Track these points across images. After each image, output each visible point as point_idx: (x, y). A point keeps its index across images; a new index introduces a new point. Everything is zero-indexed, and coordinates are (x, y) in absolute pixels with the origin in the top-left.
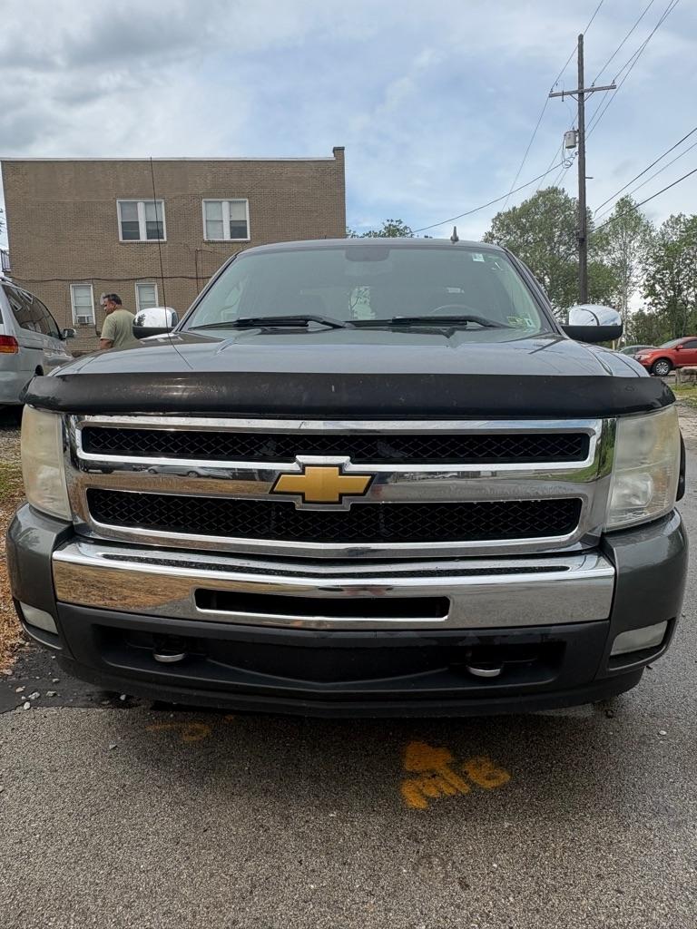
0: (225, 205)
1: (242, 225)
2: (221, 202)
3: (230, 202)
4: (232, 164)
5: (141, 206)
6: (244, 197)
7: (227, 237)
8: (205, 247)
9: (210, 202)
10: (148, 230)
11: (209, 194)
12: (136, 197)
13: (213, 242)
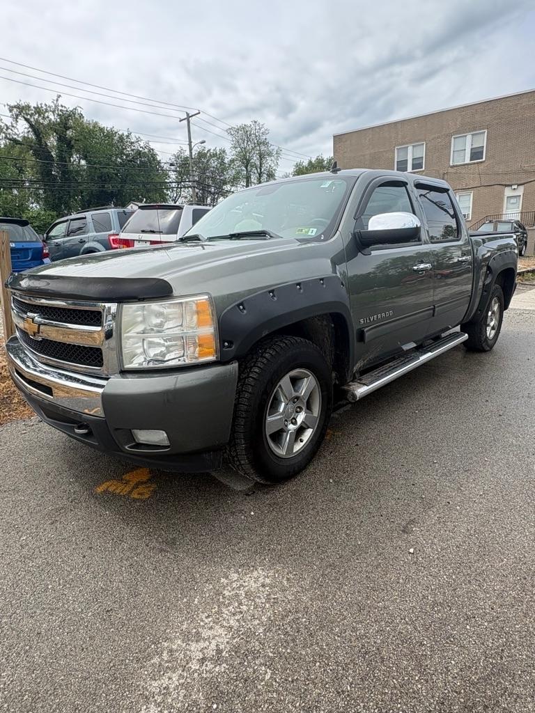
0: (469, 137)
1: (480, 150)
2: (466, 136)
3: (473, 135)
4: (476, 106)
5: (410, 149)
6: (483, 129)
7: (467, 161)
8: (450, 170)
9: (456, 138)
10: (413, 165)
11: (458, 132)
12: (407, 143)
13: (457, 166)
